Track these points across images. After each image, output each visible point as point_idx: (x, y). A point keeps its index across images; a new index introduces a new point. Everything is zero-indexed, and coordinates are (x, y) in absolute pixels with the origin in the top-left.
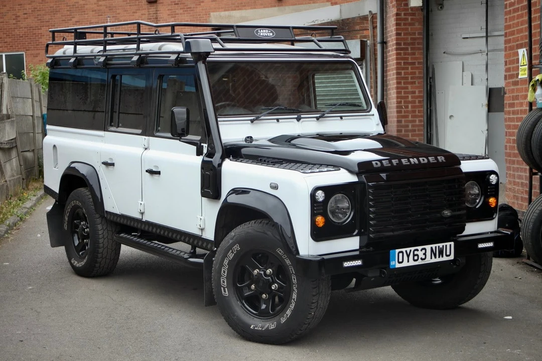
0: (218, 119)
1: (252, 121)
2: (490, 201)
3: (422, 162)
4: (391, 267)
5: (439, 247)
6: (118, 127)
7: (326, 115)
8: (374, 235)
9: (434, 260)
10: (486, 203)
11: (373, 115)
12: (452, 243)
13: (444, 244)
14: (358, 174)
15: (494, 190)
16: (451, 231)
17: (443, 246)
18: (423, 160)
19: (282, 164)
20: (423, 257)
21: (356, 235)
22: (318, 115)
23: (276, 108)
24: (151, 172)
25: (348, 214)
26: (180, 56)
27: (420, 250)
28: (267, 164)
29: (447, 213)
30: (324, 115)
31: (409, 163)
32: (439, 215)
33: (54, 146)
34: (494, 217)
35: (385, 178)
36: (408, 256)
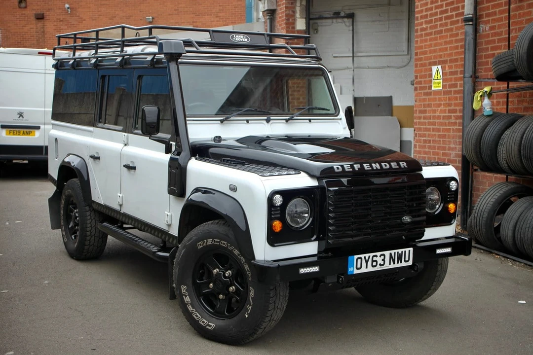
0: (187, 118)
1: (222, 121)
2: (449, 207)
3: (384, 167)
4: (349, 273)
5: (398, 252)
6: (105, 123)
7: (295, 118)
8: (332, 241)
9: (392, 266)
10: (445, 209)
11: (341, 119)
12: (411, 249)
13: (403, 250)
14: (319, 179)
15: (453, 196)
16: (411, 237)
17: (402, 252)
18: (386, 165)
19: (244, 165)
20: (382, 263)
21: (315, 240)
22: (287, 118)
23: (246, 109)
24: (128, 167)
25: (307, 219)
26: (156, 57)
27: (379, 256)
28: (229, 165)
29: (407, 219)
30: (293, 117)
31: (370, 168)
32: (399, 221)
33: (56, 139)
34: (452, 222)
35: (346, 184)
36: (367, 262)
